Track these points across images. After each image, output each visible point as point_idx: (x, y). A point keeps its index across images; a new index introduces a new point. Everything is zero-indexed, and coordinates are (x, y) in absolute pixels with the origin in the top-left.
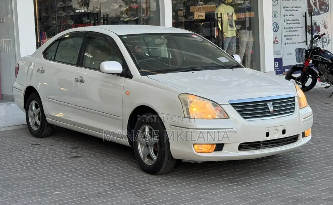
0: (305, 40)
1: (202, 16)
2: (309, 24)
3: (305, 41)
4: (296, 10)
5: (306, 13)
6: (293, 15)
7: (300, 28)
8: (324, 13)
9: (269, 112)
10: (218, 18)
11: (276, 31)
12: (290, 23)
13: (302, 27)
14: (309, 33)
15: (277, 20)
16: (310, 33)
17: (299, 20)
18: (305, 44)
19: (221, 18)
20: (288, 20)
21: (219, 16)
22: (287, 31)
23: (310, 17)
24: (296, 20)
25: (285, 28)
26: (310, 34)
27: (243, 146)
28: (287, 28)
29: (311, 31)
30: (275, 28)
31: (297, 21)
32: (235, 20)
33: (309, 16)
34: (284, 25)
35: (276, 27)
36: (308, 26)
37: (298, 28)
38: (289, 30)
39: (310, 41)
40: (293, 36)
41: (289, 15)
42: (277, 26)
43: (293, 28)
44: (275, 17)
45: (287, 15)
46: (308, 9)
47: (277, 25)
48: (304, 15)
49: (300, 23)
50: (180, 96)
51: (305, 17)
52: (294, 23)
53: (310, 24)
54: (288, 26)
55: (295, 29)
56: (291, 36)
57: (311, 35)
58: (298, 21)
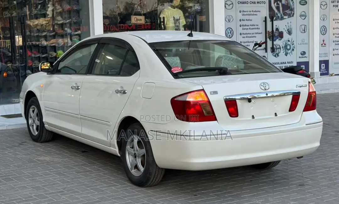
0: (265, 47)
1: (141, 20)
2: (269, 29)
3: (265, 48)
4: (255, 15)
5: (266, 18)
6: (251, 20)
7: (259, 33)
8: (288, 18)
10: (161, 22)
11: (231, 36)
12: (248, 29)
13: (261, 33)
14: (269, 39)
15: (232, 25)
16: (271, 39)
17: (258, 25)
18: (264, 51)
19: (164, 22)
20: (246, 25)
22: (243, 37)
23: (271, 22)
24: (254, 26)
25: (241, 34)
26: (270, 40)
28: (243, 34)
29: (271, 38)
30: (229, 34)
31: (256, 27)
32: (183, 24)
33: (271, 21)
34: (240, 30)
35: (230, 33)
36: (269, 31)
37: (257, 33)
38: (245, 36)
39: (271, 48)
40: (250, 42)
41: (247, 20)
42: (232, 32)
43: (250, 34)
44: (229, 21)
45: (243, 20)
46: (269, 14)
47: (231, 31)
48: (264, 20)
49: (259, 29)
51: (264, 22)
52: (253, 29)
53: (271, 30)
54: (245, 31)
55: (253, 35)
56: (248, 42)
57: (271, 41)
58: (257, 27)
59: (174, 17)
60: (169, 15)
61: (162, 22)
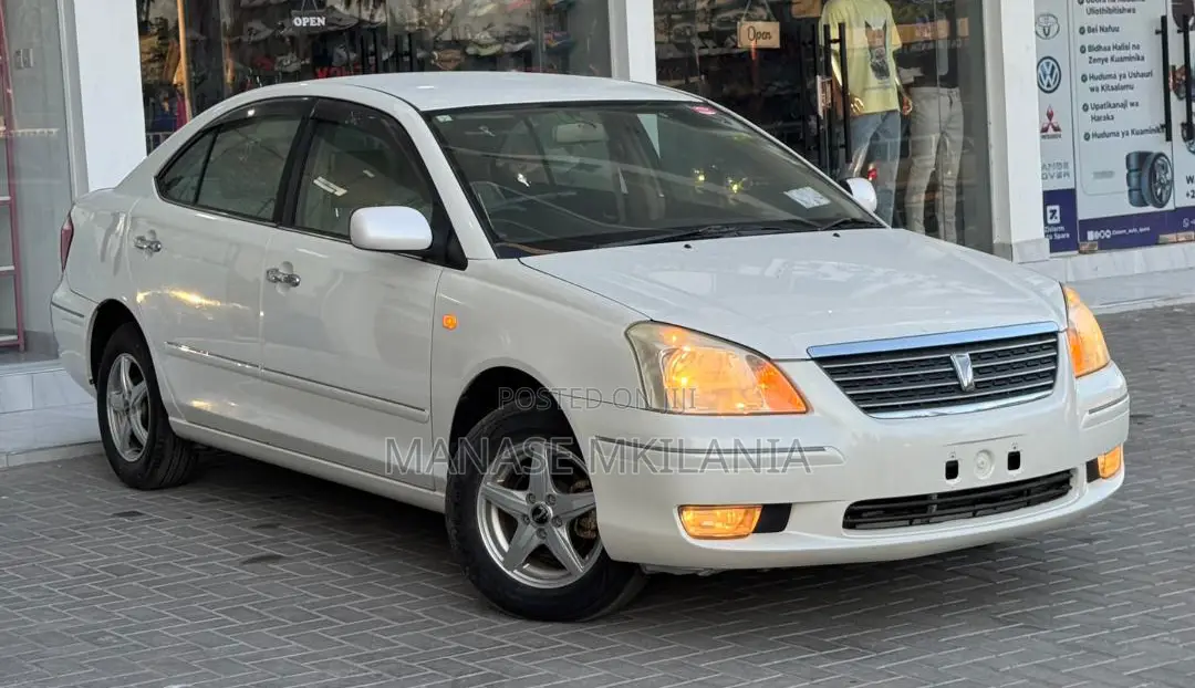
0: (1163, 122)
1: (767, 35)
2: (1176, 60)
3: (1162, 126)
4: (1129, 11)
5: (1164, 20)
6: (1117, 30)
7: (1143, 75)
9: (959, 388)
10: (829, 41)
11: (1053, 87)
12: (1106, 60)
13: (1149, 74)
14: (1177, 93)
15: (1056, 48)
16: (1182, 95)
17: (1138, 47)
18: (1163, 136)
19: (841, 40)
20: (1099, 48)
21: (834, 34)
22: (1092, 90)
23: (1182, 35)
24: (1127, 48)
25: (1084, 79)
26: (1181, 99)
27: (864, 515)
28: (1092, 77)
29: (1183, 88)
30: (1048, 77)
31: (1133, 52)
32: (895, 48)
33: (1179, 32)
34: (1083, 64)
35: (1051, 75)
36: (1174, 67)
37: (1136, 75)
38: (1099, 83)
39: (1183, 125)
40: (1115, 106)
41: (1102, 29)
42: (1056, 70)
43: (1115, 77)
44: (1047, 35)
45: (1091, 30)
46: (1173, 6)
47: (1053, 67)
48: (1160, 28)
49: (1143, 59)
50: (633, 333)
51: (1160, 36)
52: (1122, 59)
53: (1183, 63)
54: (1097, 69)
55: (1123, 82)
56: (1110, 106)
57: (1184, 102)
58: (1136, 51)
59: (867, 26)
60: (853, 18)
61: (835, 41)
